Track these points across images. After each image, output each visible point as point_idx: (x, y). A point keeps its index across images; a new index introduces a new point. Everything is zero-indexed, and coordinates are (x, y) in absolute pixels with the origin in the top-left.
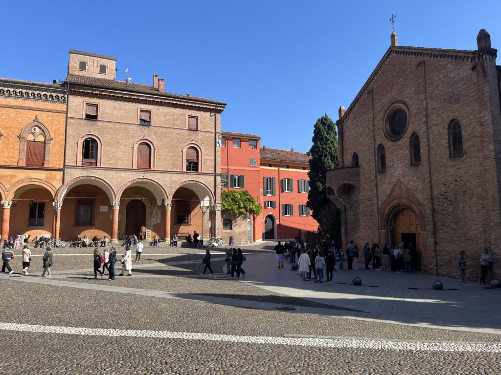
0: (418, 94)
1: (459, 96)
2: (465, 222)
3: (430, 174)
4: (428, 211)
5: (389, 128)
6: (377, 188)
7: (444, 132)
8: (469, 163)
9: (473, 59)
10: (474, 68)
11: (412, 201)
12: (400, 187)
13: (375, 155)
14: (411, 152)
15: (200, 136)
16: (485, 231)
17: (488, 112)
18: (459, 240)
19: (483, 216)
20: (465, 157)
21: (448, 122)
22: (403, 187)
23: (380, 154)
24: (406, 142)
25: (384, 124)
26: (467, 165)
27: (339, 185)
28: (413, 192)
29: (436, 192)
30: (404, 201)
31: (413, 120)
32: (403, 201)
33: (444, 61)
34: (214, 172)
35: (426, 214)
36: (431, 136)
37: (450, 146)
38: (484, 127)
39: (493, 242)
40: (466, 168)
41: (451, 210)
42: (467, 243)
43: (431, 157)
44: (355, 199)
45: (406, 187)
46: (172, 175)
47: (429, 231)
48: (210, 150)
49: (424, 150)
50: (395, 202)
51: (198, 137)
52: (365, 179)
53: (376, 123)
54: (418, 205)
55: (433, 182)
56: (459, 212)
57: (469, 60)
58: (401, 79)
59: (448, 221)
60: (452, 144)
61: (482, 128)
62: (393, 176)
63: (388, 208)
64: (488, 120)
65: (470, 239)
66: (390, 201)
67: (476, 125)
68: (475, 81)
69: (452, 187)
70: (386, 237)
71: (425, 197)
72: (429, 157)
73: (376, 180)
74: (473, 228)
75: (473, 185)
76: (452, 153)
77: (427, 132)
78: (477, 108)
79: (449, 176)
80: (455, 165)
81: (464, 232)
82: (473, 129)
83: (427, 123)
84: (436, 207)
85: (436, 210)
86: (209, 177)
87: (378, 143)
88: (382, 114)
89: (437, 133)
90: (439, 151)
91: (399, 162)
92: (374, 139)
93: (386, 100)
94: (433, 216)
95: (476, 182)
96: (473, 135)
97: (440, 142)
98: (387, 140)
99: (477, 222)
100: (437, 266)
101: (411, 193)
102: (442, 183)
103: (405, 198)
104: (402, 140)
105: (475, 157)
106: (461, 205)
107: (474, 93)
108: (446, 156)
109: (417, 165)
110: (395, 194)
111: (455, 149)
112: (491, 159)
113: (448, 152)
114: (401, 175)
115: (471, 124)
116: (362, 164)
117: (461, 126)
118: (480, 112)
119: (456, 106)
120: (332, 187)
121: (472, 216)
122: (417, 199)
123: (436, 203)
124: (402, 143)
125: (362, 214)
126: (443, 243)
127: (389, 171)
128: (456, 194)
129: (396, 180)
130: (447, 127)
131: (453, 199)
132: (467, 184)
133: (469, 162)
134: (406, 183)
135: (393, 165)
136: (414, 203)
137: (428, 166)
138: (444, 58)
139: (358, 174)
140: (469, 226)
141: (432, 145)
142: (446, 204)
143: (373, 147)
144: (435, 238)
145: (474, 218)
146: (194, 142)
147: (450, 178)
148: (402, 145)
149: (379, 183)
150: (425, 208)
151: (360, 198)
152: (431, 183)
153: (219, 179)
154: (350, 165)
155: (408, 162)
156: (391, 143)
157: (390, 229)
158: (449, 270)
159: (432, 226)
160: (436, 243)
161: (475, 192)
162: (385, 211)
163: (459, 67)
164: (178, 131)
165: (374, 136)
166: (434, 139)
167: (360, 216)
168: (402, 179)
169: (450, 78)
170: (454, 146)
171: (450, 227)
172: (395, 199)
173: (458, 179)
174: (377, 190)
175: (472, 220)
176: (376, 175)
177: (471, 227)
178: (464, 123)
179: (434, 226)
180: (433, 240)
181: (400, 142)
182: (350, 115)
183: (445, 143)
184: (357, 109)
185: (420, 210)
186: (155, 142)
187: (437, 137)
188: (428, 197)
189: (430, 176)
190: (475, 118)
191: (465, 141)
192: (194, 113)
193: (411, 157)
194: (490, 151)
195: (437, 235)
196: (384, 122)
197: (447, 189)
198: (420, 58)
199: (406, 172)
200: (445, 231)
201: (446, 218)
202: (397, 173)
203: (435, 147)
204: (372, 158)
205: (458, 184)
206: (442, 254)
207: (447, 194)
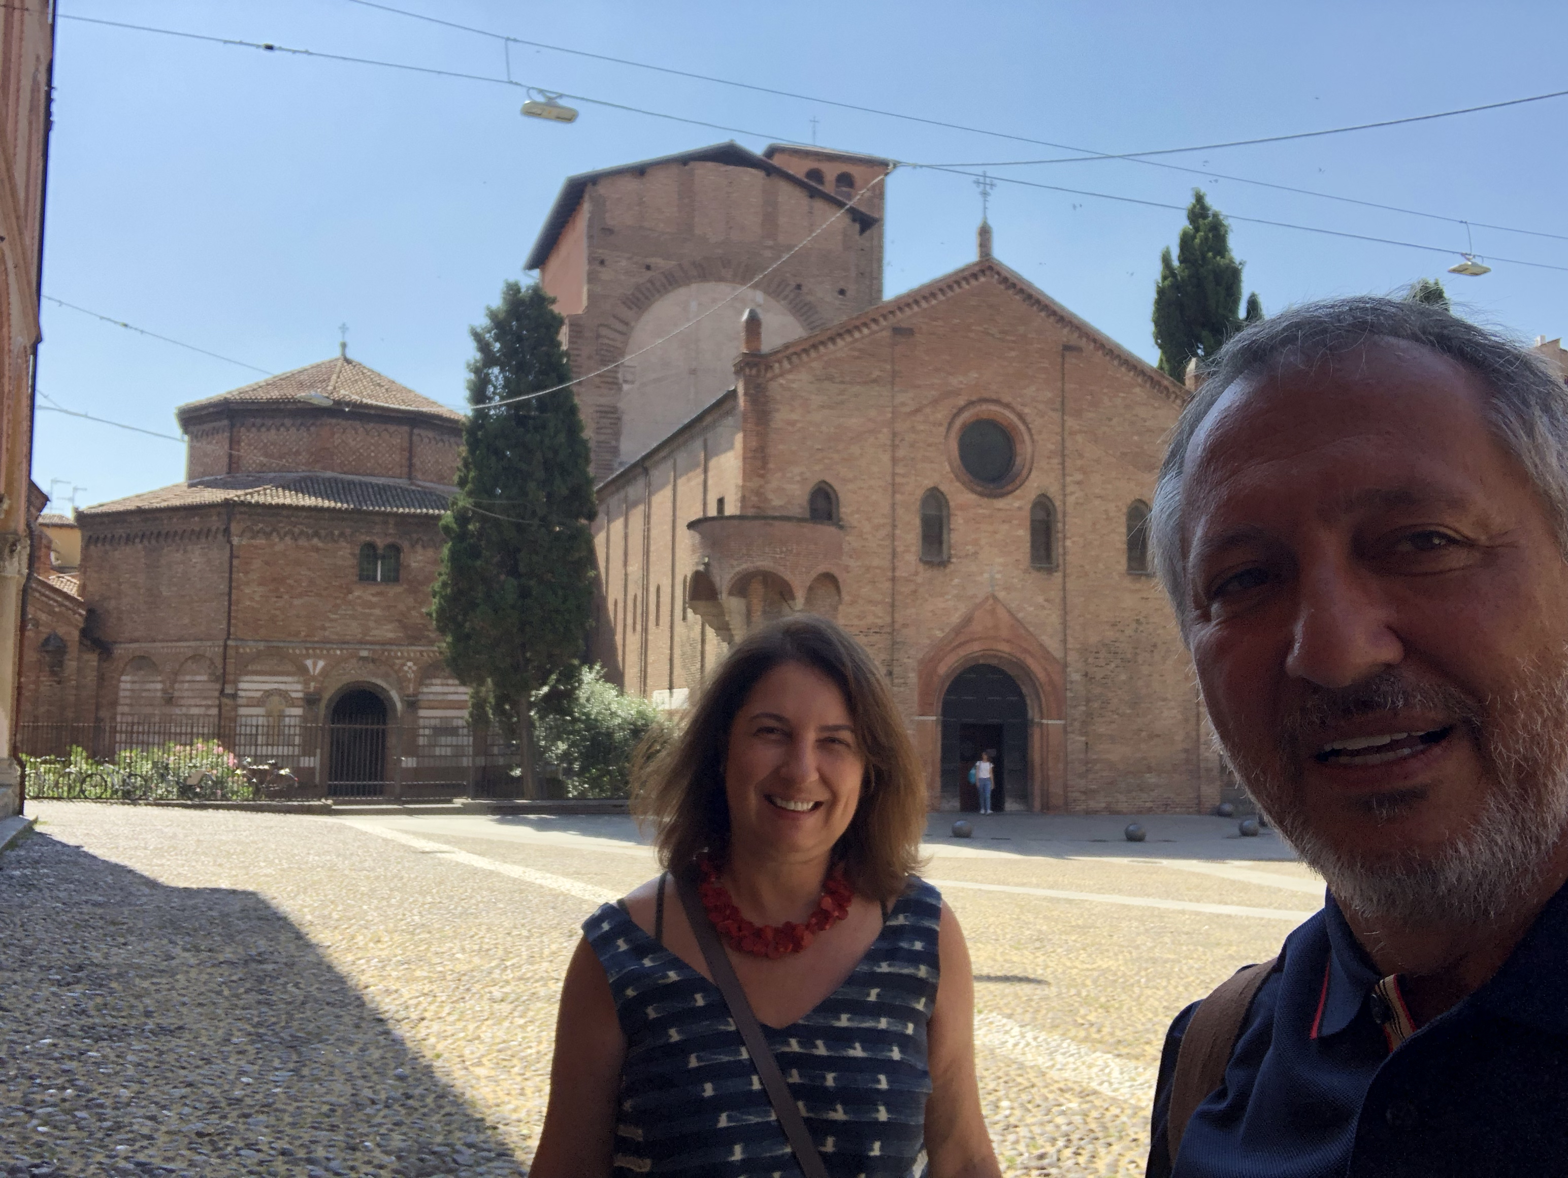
4: (1076, 677)
7: (1120, 518)
11: (1026, 651)
12: (993, 612)
14: (1031, 537)
21: (1131, 502)
22: (1002, 613)
23: (929, 512)
24: (1021, 508)
28: (1032, 629)
30: (1003, 647)
32: (1000, 648)
37: (1129, 550)
40: (1159, 602)
41: (1123, 677)
45: (1011, 616)
47: (1075, 720)
50: (976, 648)
54: (1042, 661)
56: (1140, 683)
62: (974, 581)
63: (950, 659)
66: (956, 643)
69: (1129, 632)
70: (935, 735)
79: (1125, 609)
80: (1138, 591)
91: (995, 550)
94: (1085, 688)
100: (1089, 792)
101: (1027, 630)
103: (1008, 641)
106: (1145, 670)
108: (1120, 568)
110: (976, 627)
113: (1125, 562)
114: (1000, 583)
116: (854, 522)
120: (784, 575)
122: (1041, 647)
123: (1090, 660)
124: (1008, 507)
126: (1104, 743)
127: (960, 565)
128: (1137, 648)
129: (981, 595)
131: (1129, 656)
134: (1013, 605)
135: (976, 553)
136: (1033, 656)
139: (835, 548)
142: (1113, 665)
144: (1086, 734)
148: (1008, 513)
150: (1069, 669)
154: (797, 512)
155: (1024, 558)
156: (975, 497)
157: (941, 714)
162: (937, 665)
168: (1000, 595)
172: (976, 640)
173: (1142, 620)
175: (1164, 700)
180: (1083, 739)
181: (1000, 503)
197: (1117, 635)
199: (1015, 580)
200: (1106, 719)
201: (1110, 694)
202: (986, 576)
205: (1141, 628)
206: (1097, 767)
207: (1117, 644)
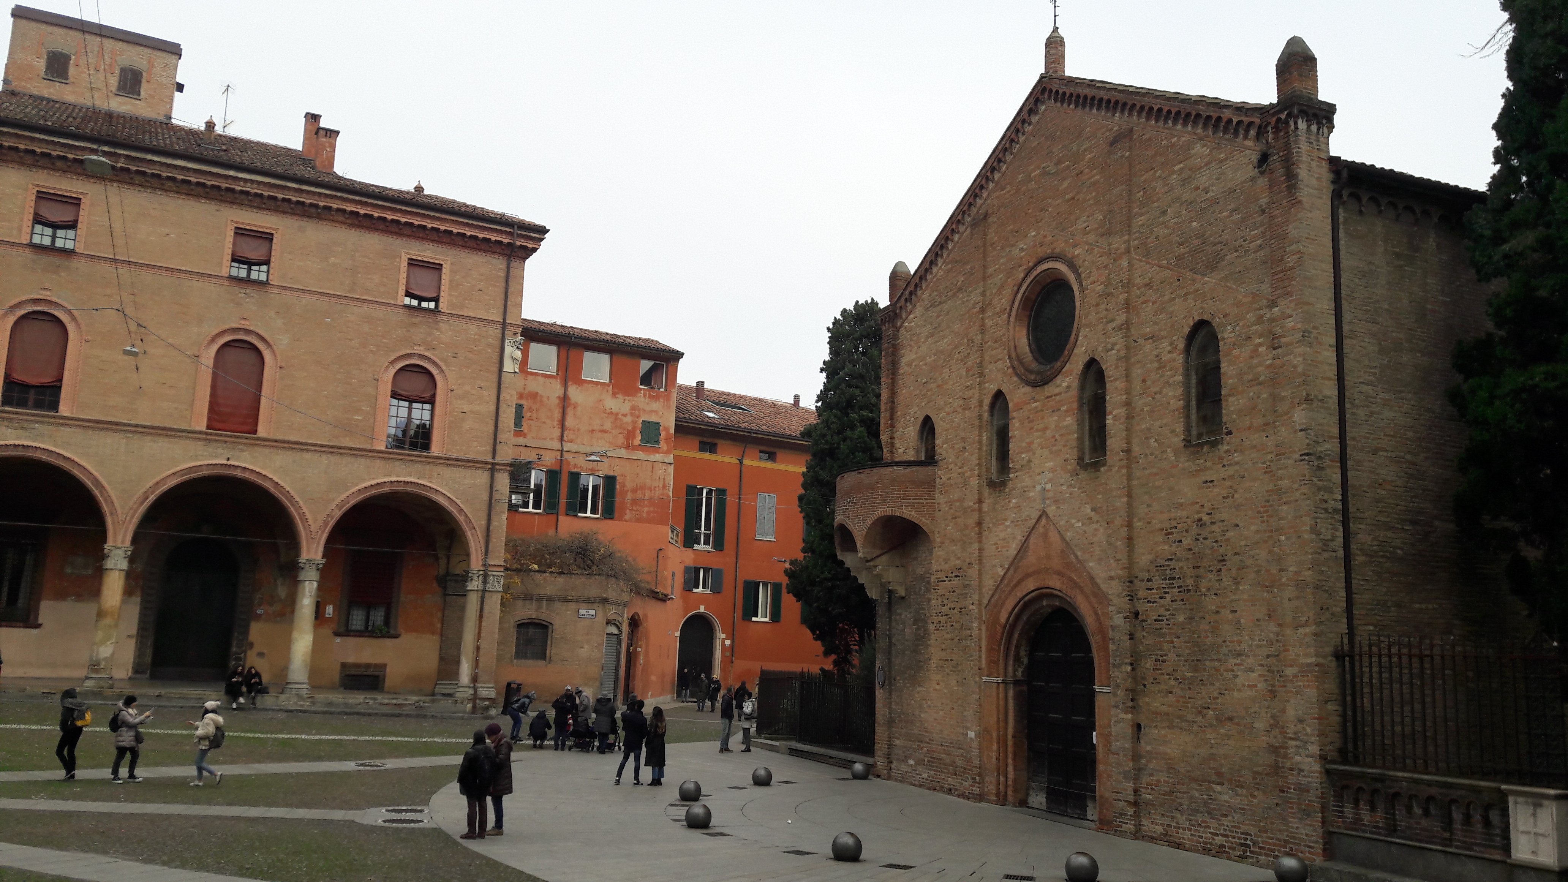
0: (1109, 233)
1: (1219, 247)
2: (1219, 660)
3: (1129, 495)
4: (1119, 620)
5: (1024, 341)
6: (980, 534)
7: (1174, 360)
8: (1237, 467)
9: (1261, 132)
10: (1264, 159)
11: (1076, 585)
12: (1045, 536)
13: (980, 427)
14: (1080, 424)
15: (445, 331)
16: (1273, 693)
17: (1292, 305)
18: (1199, 719)
19: (1270, 643)
20: (1225, 448)
21: (1187, 330)
22: (1054, 537)
23: (995, 423)
24: (1068, 387)
25: (1012, 324)
26: (1231, 471)
27: (869, 522)
28: (1079, 553)
29: (1143, 559)
30: (1055, 582)
31: (1093, 317)
32: (1051, 584)
33: (1183, 134)
34: (489, 459)
35: (1113, 628)
36: (1137, 372)
37: (1187, 406)
38: (1280, 351)
39: (1291, 729)
40: (1228, 483)
41: (1181, 618)
42: (1223, 731)
43: (1135, 441)
44: (920, 571)
45: (1063, 539)
46: (334, 459)
47: (1118, 686)
48: (479, 383)
49: (1115, 418)
50: (1030, 585)
51: (437, 333)
52: (950, 503)
53: (989, 323)
54: (1092, 599)
55: (1138, 524)
56: (1204, 626)
57: (1253, 133)
58: (1066, 184)
59: (1172, 656)
60: (1194, 403)
61: (1274, 352)
62: (1029, 498)
63: (1010, 604)
64: (1293, 328)
65: (1231, 719)
66: (1015, 581)
67: (1260, 345)
68: (1263, 201)
69: (1187, 541)
70: (1002, 703)
71: (1113, 573)
72: (1129, 443)
73: (980, 510)
74: (1239, 681)
75: (1246, 538)
76: (1194, 432)
77: (1127, 358)
78: (1265, 288)
79: (1181, 505)
80: (1198, 472)
81: (1215, 694)
82: (1252, 357)
83: (1128, 329)
84: (1141, 607)
85: (1140, 618)
86: (468, 473)
87: (993, 388)
88: (1008, 292)
89: (1156, 365)
90: (1158, 423)
91: (1046, 452)
92: (981, 374)
93: (1022, 249)
94: (1132, 637)
95: (1253, 528)
96: (1250, 377)
97: (1160, 392)
98: (1015, 379)
99: (1250, 661)
100: (1135, 804)
101: (1076, 557)
102: (1162, 529)
103: (1060, 574)
104: (1058, 380)
105: (1254, 447)
106: (1210, 602)
107: (1259, 242)
108: (1176, 439)
109: (1096, 466)
110: (1031, 559)
111: (1204, 419)
112: (1297, 456)
113: (1180, 428)
114: (1050, 494)
115: (1248, 338)
116: (944, 454)
117: (1221, 344)
118: (1273, 304)
119: (1210, 280)
120: (850, 526)
121: (1239, 642)
122: (1092, 579)
123: (1142, 593)
124: (1057, 391)
125: (936, 619)
126: (1156, 727)
127: (1019, 480)
128: (1198, 567)
129: (1035, 515)
130: (1181, 345)
131: (1189, 581)
132: (1228, 535)
133: (1237, 463)
134: (1063, 523)
135: (1029, 461)
136: (1082, 591)
137: (1124, 471)
138: (1185, 124)
139: (930, 485)
140: (1229, 676)
141: (1140, 402)
142: (1168, 597)
143: (974, 402)
144: (1134, 709)
145: (1245, 647)
146: (420, 350)
147: (1184, 514)
148: (1058, 398)
149: (987, 519)
150: (1111, 608)
151: (935, 567)
152: (1130, 525)
153: (503, 481)
154: (911, 456)
155: (1071, 455)
156: (1028, 389)
157: (1014, 675)
158: (1167, 821)
159: (1129, 668)
160: (1139, 726)
161: (1250, 562)
162: (1000, 611)
163: (1222, 156)
164: (365, 309)
165: (981, 365)
166: (1144, 381)
167: (932, 627)
168: (1051, 510)
169: (1197, 188)
170: (1198, 408)
171: (1178, 675)
172: (1029, 576)
173: (1205, 518)
174: (980, 542)
175: (1239, 655)
176: (980, 493)
177: (1236, 676)
178: (1227, 335)
179: (1133, 669)
180: (1130, 716)
181: (1050, 389)
182: (919, 292)
183: (1175, 397)
184: (941, 273)
185: (1096, 614)
186: (282, 341)
187: (1154, 376)
188: (1120, 572)
189: (1130, 505)
190: (1260, 320)
191: (1230, 395)
192: (428, 252)
193: (1080, 440)
194: (1295, 432)
195: (1143, 701)
196: (1012, 319)
197: (1173, 549)
198: (1117, 121)
199: (1064, 488)
200: (1163, 687)
201: (1166, 646)
202: (1038, 488)
203: (1145, 409)
204: (973, 436)
205: (1204, 533)
206: (1151, 766)
207: (1173, 564)
